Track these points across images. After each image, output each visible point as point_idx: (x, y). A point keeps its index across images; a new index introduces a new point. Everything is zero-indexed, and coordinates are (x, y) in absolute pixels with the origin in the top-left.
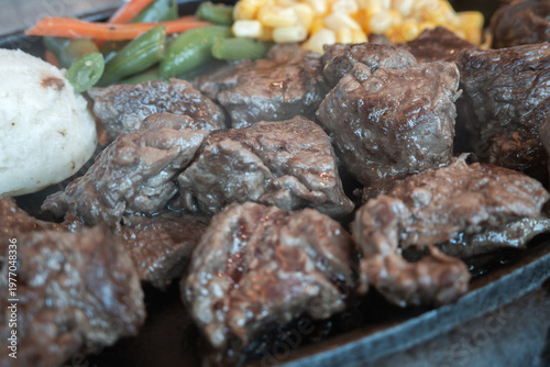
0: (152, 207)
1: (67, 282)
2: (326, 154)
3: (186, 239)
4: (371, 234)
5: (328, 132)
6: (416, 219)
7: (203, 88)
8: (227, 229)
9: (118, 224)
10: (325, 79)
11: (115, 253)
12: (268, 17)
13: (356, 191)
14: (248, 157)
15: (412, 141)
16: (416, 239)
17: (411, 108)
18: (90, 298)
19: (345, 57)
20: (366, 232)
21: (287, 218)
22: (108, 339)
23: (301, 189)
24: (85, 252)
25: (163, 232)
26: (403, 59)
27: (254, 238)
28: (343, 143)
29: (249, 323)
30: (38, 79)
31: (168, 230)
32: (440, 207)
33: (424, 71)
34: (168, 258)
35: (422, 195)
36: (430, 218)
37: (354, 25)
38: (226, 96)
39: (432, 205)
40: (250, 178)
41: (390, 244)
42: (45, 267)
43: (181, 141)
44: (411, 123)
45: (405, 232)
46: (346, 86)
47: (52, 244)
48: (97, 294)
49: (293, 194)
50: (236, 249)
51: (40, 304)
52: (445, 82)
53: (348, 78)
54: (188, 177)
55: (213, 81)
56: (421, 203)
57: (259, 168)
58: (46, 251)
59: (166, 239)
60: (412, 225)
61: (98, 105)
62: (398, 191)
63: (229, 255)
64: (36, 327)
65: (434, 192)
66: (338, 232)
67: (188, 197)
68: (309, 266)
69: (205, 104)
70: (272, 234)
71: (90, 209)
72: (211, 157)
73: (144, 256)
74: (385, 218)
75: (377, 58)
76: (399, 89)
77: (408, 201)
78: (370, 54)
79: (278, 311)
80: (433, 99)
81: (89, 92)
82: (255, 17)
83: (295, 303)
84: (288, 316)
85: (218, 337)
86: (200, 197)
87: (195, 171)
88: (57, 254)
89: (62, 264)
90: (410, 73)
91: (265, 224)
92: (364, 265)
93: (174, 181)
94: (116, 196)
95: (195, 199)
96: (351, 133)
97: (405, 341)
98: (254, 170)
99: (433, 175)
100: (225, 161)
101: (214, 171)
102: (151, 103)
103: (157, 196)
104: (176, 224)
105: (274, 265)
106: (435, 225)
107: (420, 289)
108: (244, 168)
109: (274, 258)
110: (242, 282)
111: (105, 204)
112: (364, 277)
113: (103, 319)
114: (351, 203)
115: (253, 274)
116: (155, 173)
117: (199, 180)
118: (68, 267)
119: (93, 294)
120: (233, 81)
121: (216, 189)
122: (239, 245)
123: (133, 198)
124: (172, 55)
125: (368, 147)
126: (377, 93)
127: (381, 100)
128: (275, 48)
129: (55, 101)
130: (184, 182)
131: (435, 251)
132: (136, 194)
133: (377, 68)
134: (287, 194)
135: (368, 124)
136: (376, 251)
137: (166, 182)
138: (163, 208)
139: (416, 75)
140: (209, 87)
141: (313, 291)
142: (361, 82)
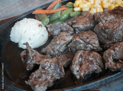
0: (63, 51)
1: (51, 68)
2: (96, 39)
3: (70, 58)
4: (107, 58)
5: (96, 34)
6: (116, 54)
7: (68, 23)
8: (79, 57)
9: (57, 55)
10: (95, 21)
11: (59, 63)
12: (81, 6)
13: (102, 46)
14: (81, 41)
15: (114, 36)
16: (116, 58)
17: (114, 29)
18: (56, 71)
19: (99, 18)
20: (106, 57)
21: (90, 54)
22: (59, 78)
23: (92, 47)
24: (54, 63)
25: (65, 56)
26: (112, 18)
27: (84, 58)
28: (99, 36)
29: (84, 74)
30: (38, 25)
31: (66, 56)
32: (121, 51)
33: (117, 21)
34: (67, 62)
35: (117, 49)
36: (119, 54)
37: (100, 6)
38: (74, 26)
39: (119, 51)
40: (82, 45)
41: (111, 60)
42: (48, 66)
43: (68, 39)
44: (114, 33)
45: (114, 56)
46: (100, 25)
47: (48, 61)
48: (57, 71)
49: (90, 48)
50: (80, 60)
51: (47, 72)
52: (121, 24)
53: (100, 23)
54: (70, 45)
55: (70, 21)
56: (117, 51)
57: (83, 43)
58: (47, 63)
59: (66, 58)
60: (115, 55)
61: (49, 29)
62: (112, 47)
63: (79, 61)
64: (47, 77)
65: (119, 48)
66: (100, 57)
67: (69, 49)
68: (95, 64)
69: (70, 28)
70: (87, 57)
71: (51, 52)
72: (74, 42)
73: (62, 61)
74: (110, 55)
75: (106, 18)
76: (112, 25)
77: (114, 50)
78: (105, 17)
79: (89, 72)
80: (119, 27)
81: (46, 26)
82: (78, 7)
83: (92, 71)
84: (91, 73)
85: (78, 77)
86: (72, 49)
87: (71, 44)
88: (49, 63)
89: (50, 65)
90: (114, 21)
91: (85, 55)
92: (106, 64)
93: (67, 46)
94: (56, 50)
95: (70, 49)
96: (101, 34)
97: (114, 78)
98: (82, 44)
99: (119, 44)
100: (77, 42)
101: (75, 44)
102: (59, 28)
103: (63, 49)
104: (67, 54)
105: (88, 64)
106: (120, 55)
107: (117, 68)
108: (80, 43)
109: (88, 62)
110: (82, 67)
111: (54, 51)
112: (106, 66)
113: (58, 75)
114: (102, 49)
115: (84, 65)
116: (63, 45)
117: (72, 46)
118: (51, 66)
119: (56, 70)
120: (75, 21)
121: (75, 47)
122: (81, 59)
123: (59, 50)
124: (62, 17)
125: (105, 37)
126: (107, 26)
127: (108, 28)
128: (83, 12)
129: (41, 29)
130: (69, 47)
131: (120, 61)
132: (60, 49)
133: (107, 20)
134: (89, 48)
135: (105, 32)
136: (108, 61)
137: (65, 46)
138: (64, 51)
139: (115, 22)
140: (70, 23)
141: (96, 68)
142: (103, 24)
